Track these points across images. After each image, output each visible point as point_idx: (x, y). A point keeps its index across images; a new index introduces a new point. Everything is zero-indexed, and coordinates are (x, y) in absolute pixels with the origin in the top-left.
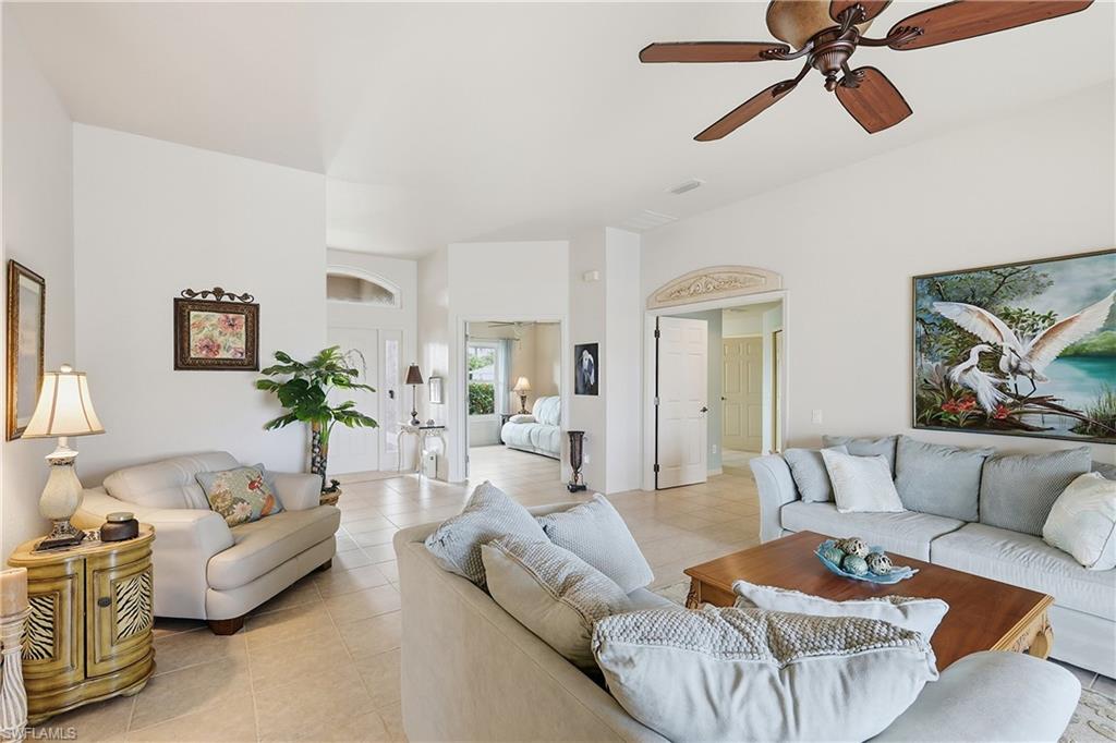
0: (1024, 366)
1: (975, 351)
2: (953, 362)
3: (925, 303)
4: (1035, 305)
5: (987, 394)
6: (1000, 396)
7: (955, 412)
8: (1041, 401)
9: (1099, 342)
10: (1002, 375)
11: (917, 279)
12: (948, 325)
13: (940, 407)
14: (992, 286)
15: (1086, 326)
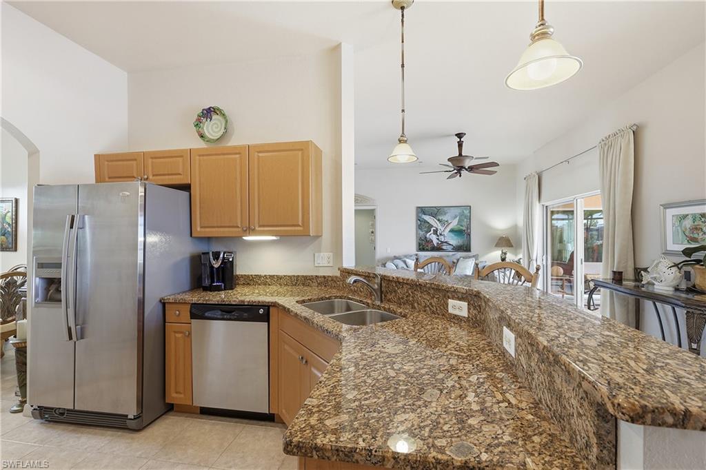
0: (443, 234)
1: (432, 229)
2: (427, 232)
3: (420, 215)
4: (444, 218)
5: (435, 242)
6: (438, 241)
7: (428, 246)
8: (446, 242)
10: (438, 236)
11: (418, 208)
12: (426, 222)
13: (424, 245)
14: (436, 212)
15: (454, 224)
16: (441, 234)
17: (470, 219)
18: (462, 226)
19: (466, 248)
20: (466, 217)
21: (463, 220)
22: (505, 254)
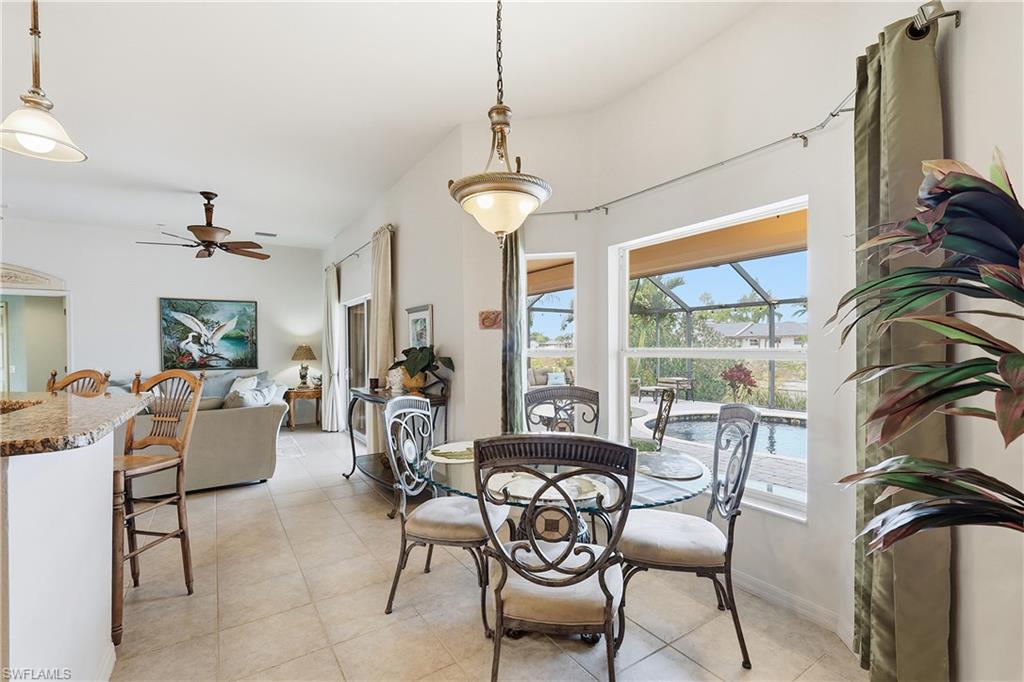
0: (210, 342)
1: (190, 335)
4: (213, 318)
5: (196, 355)
6: (201, 354)
7: (182, 362)
8: (216, 355)
9: (234, 334)
10: (202, 345)
11: (162, 300)
12: (178, 323)
13: (173, 360)
14: (197, 308)
15: (230, 327)
16: (207, 344)
17: (256, 321)
18: (243, 331)
19: (249, 362)
20: (249, 317)
21: (245, 322)
22: (306, 369)
